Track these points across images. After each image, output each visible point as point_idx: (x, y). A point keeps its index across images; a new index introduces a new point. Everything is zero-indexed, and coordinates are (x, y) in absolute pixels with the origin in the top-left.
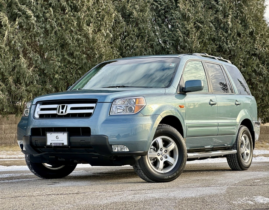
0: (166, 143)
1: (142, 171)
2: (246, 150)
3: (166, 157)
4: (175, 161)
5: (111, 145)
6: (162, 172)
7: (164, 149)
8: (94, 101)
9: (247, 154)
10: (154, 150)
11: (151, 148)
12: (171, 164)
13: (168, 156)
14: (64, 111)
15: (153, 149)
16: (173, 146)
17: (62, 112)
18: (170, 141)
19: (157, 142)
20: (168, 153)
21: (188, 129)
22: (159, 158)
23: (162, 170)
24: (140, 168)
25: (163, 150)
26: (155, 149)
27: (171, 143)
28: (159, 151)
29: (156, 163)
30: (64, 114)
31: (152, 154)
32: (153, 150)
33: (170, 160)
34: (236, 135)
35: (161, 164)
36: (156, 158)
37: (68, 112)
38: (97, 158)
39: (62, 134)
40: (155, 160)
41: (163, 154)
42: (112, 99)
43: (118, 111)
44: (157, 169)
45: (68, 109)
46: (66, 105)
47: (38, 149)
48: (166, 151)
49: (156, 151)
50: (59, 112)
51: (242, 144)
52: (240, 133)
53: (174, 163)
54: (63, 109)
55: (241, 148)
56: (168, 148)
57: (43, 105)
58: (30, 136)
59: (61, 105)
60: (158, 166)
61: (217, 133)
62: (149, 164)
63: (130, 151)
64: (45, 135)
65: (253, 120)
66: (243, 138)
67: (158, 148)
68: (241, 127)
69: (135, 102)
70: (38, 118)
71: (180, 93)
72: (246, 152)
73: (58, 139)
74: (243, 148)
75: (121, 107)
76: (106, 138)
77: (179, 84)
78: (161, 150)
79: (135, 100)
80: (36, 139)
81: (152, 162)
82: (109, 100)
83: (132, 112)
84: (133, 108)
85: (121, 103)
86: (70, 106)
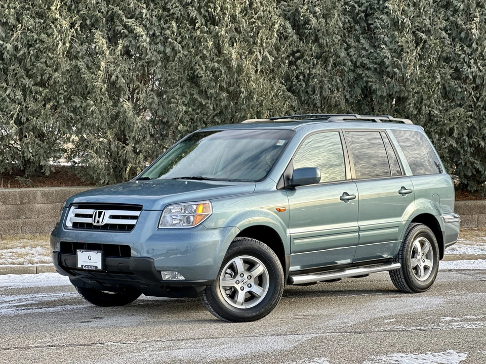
0: (251, 265)
1: (211, 306)
2: (424, 262)
3: (249, 285)
4: (264, 291)
5: (160, 272)
6: (243, 307)
7: (246, 275)
8: (138, 208)
9: (426, 268)
10: (231, 275)
11: (226, 273)
12: (257, 296)
13: (253, 284)
14: (101, 220)
15: (229, 274)
16: (261, 268)
17: (98, 222)
18: (257, 263)
19: (235, 265)
20: (252, 279)
21: (295, 241)
22: (238, 287)
23: (242, 305)
24: (207, 302)
26: (233, 274)
27: (257, 266)
28: (238, 278)
29: (233, 294)
30: (101, 224)
31: (226, 281)
32: (229, 276)
33: (256, 289)
34: (400, 241)
35: (241, 296)
36: (234, 287)
37: (105, 222)
38: (147, 286)
39: (95, 253)
40: (233, 289)
41: (244, 282)
42: (163, 205)
43: (174, 222)
44: (235, 302)
45: (107, 218)
46: (104, 211)
47: (72, 271)
48: (249, 277)
49: (234, 277)
50: (94, 222)
51: (415, 252)
52: (409, 237)
53: (262, 294)
54: (99, 217)
55: (414, 259)
56: (252, 273)
57: (78, 208)
58: (59, 253)
59: (98, 211)
60: (236, 299)
61: (357, 242)
62: (222, 296)
63: (186, 280)
64: (75, 254)
65: (440, 215)
66: (417, 244)
67: (236, 273)
68: (415, 226)
69: (195, 210)
70: (71, 228)
71: (284, 188)
72: (423, 265)
73: (90, 260)
74: (416, 258)
75: (177, 216)
76: (150, 262)
77: (283, 174)
78: (242, 275)
79: (195, 207)
80: (66, 257)
81: (228, 292)
82: (158, 206)
83: (191, 224)
84: (192, 218)
85: (178, 210)
86: (108, 213)
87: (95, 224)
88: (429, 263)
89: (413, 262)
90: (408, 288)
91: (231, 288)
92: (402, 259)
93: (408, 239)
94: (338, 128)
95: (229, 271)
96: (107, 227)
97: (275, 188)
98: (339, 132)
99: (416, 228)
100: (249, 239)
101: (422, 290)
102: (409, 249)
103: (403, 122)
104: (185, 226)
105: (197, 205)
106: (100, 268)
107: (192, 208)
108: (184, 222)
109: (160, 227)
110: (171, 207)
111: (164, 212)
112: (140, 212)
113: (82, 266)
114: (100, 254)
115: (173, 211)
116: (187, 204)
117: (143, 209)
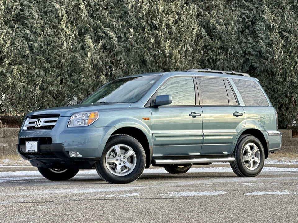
0: (125, 151)
3: (124, 162)
5: (68, 152)
6: (120, 175)
8: (57, 116)
9: (254, 163)
11: (110, 155)
12: (129, 168)
13: (126, 161)
15: (112, 155)
16: (131, 152)
17: (38, 125)
18: (129, 149)
19: (115, 150)
20: (126, 158)
21: (156, 138)
22: (117, 163)
23: (119, 173)
25: (122, 156)
26: (114, 155)
27: (129, 151)
28: (117, 157)
29: (114, 167)
31: (110, 159)
32: (112, 156)
33: (128, 165)
34: (235, 144)
35: (119, 168)
39: (34, 143)
40: (114, 164)
41: (121, 160)
42: (71, 114)
44: (115, 172)
45: (42, 122)
46: (41, 119)
48: (124, 157)
49: (115, 157)
50: (36, 125)
53: (132, 167)
54: (38, 122)
56: (126, 155)
57: (31, 119)
58: (19, 144)
60: (116, 170)
61: (202, 142)
62: (107, 168)
63: (83, 157)
65: (265, 131)
66: (247, 147)
67: (116, 155)
68: (246, 136)
69: (89, 116)
70: (26, 130)
71: (150, 107)
72: (253, 160)
73: (32, 147)
74: (247, 156)
75: (79, 120)
76: (62, 146)
77: (150, 99)
78: (120, 156)
79: (89, 115)
80: (22, 147)
81: (111, 166)
82: (68, 115)
83: (86, 124)
84: (87, 121)
85: (80, 117)
86: (43, 120)
87: (36, 127)
88: (257, 160)
89: (245, 158)
90: (241, 174)
91: (113, 163)
92: (237, 155)
93: (241, 144)
94: (193, 75)
95: (112, 154)
96: (42, 128)
97: (143, 107)
98: (193, 78)
99: (246, 137)
100: (124, 135)
101: (251, 176)
102: (242, 150)
103: (243, 75)
104: (83, 125)
105: (90, 113)
106: (36, 151)
107: (87, 115)
108: (83, 123)
109: (69, 126)
110: (76, 115)
111: (72, 117)
112: (58, 118)
113: (28, 151)
114: (36, 143)
115: (77, 117)
116: (85, 113)
117: (60, 116)
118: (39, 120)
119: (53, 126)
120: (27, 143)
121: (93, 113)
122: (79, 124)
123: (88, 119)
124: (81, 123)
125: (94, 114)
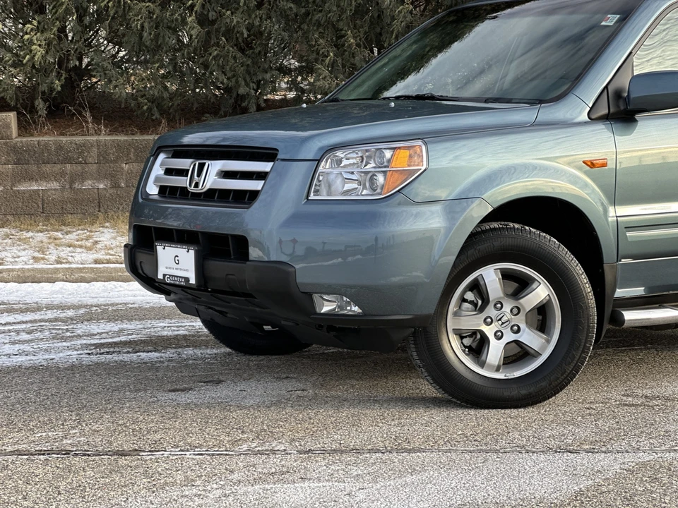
0: (519, 285)
3: (515, 328)
4: (548, 342)
7: (508, 305)
8: (268, 154)
10: (475, 305)
11: (464, 300)
12: (533, 352)
13: (523, 326)
14: (201, 181)
15: (471, 302)
17: (197, 185)
18: (534, 280)
19: (482, 283)
20: (522, 315)
21: (628, 233)
22: (489, 331)
23: (497, 370)
25: (507, 308)
26: (480, 302)
27: (534, 286)
28: (491, 311)
29: (478, 347)
30: (201, 189)
31: (463, 318)
32: (471, 306)
33: (530, 338)
35: (495, 351)
36: (481, 332)
40: (479, 336)
41: (503, 320)
42: (320, 149)
44: (482, 365)
46: (206, 162)
48: (515, 311)
49: (482, 310)
50: (190, 185)
54: (199, 174)
56: (521, 301)
59: (198, 162)
67: (485, 301)
69: (389, 161)
70: (156, 197)
71: (606, 118)
73: (178, 263)
75: (352, 173)
78: (499, 306)
79: (388, 154)
80: (142, 256)
81: (467, 342)
82: (310, 151)
83: (379, 191)
84: (380, 179)
85: (354, 161)
86: (215, 166)
87: (192, 189)
91: (475, 333)
95: (470, 296)
96: (213, 195)
97: (585, 117)
104: (365, 193)
105: (394, 149)
106: (193, 281)
107: (382, 157)
108: (365, 185)
109: (312, 197)
110: (340, 154)
111: (323, 163)
112: (271, 164)
113: (164, 275)
114: (192, 252)
115: (345, 162)
116: (372, 148)
117: (278, 157)
118: (201, 166)
119: (254, 195)
120: (159, 248)
121: (405, 148)
122: (348, 186)
123: (384, 172)
124: (356, 186)
125: (407, 153)
